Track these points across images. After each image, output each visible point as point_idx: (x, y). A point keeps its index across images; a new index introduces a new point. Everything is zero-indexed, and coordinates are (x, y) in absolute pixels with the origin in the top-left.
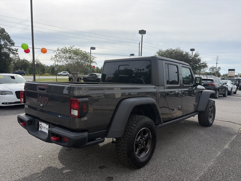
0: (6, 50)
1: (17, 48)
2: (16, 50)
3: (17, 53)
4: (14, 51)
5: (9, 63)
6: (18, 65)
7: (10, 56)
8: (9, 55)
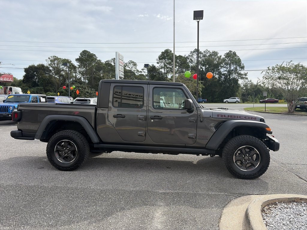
0: (234, 76)
1: (246, 72)
2: (246, 75)
3: (246, 77)
4: (243, 75)
5: (237, 89)
6: (250, 91)
7: (239, 82)
8: (237, 80)
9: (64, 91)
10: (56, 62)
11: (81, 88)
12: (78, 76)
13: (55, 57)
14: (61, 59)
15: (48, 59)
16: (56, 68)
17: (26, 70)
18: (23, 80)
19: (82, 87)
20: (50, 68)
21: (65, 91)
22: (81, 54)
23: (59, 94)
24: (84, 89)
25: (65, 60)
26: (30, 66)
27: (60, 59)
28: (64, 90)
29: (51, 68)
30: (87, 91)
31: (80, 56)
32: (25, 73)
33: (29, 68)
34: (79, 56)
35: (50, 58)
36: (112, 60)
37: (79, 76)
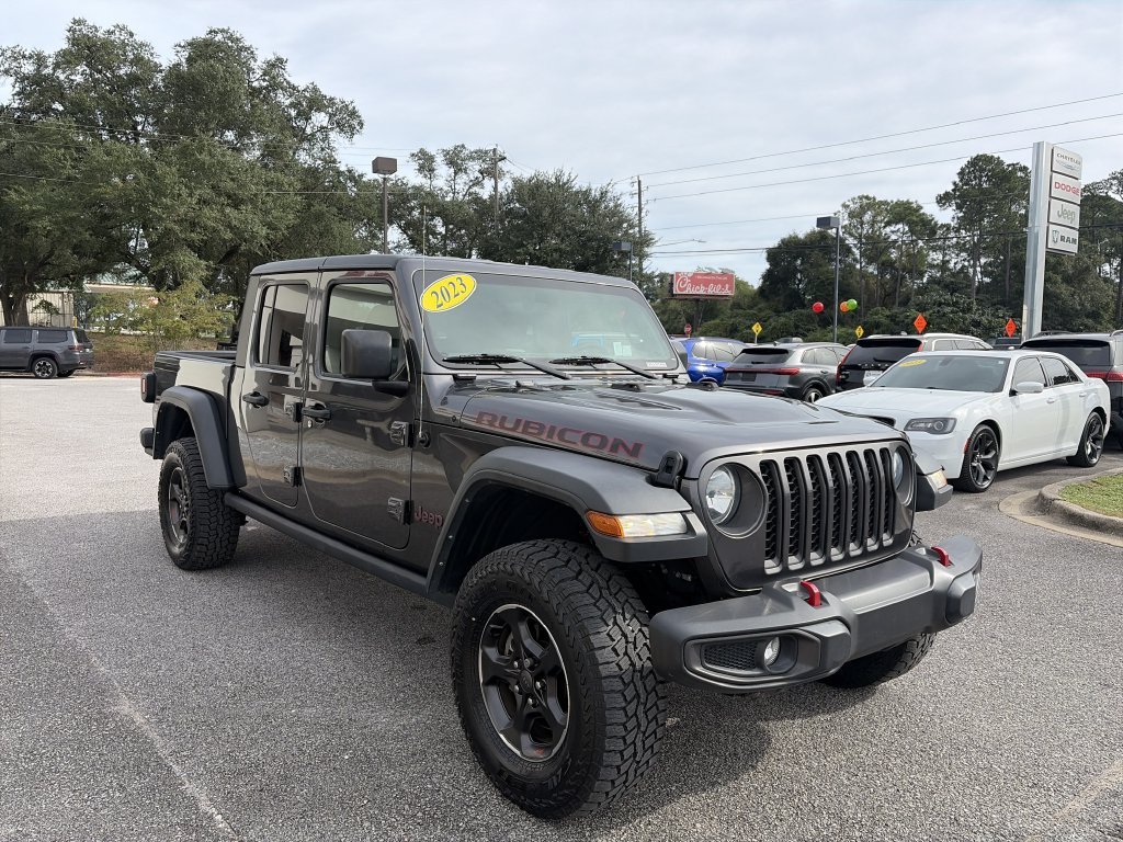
9: (883, 320)
10: (867, 217)
11: (947, 309)
12: (954, 261)
13: (867, 198)
14: (888, 204)
15: (841, 208)
16: (868, 237)
17: (773, 255)
18: (761, 290)
19: (955, 304)
20: (847, 242)
21: (888, 321)
22: (961, 174)
23: (862, 332)
24: (963, 311)
25: (899, 204)
26: (783, 241)
27: (886, 203)
28: (887, 316)
29: (850, 241)
30: (973, 320)
31: (957, 180)
32: (767, 266)
33: (780, 247)
34: (955, 183)
35: (850, 203)
36: (1114, 178)
37: (956, 261)
